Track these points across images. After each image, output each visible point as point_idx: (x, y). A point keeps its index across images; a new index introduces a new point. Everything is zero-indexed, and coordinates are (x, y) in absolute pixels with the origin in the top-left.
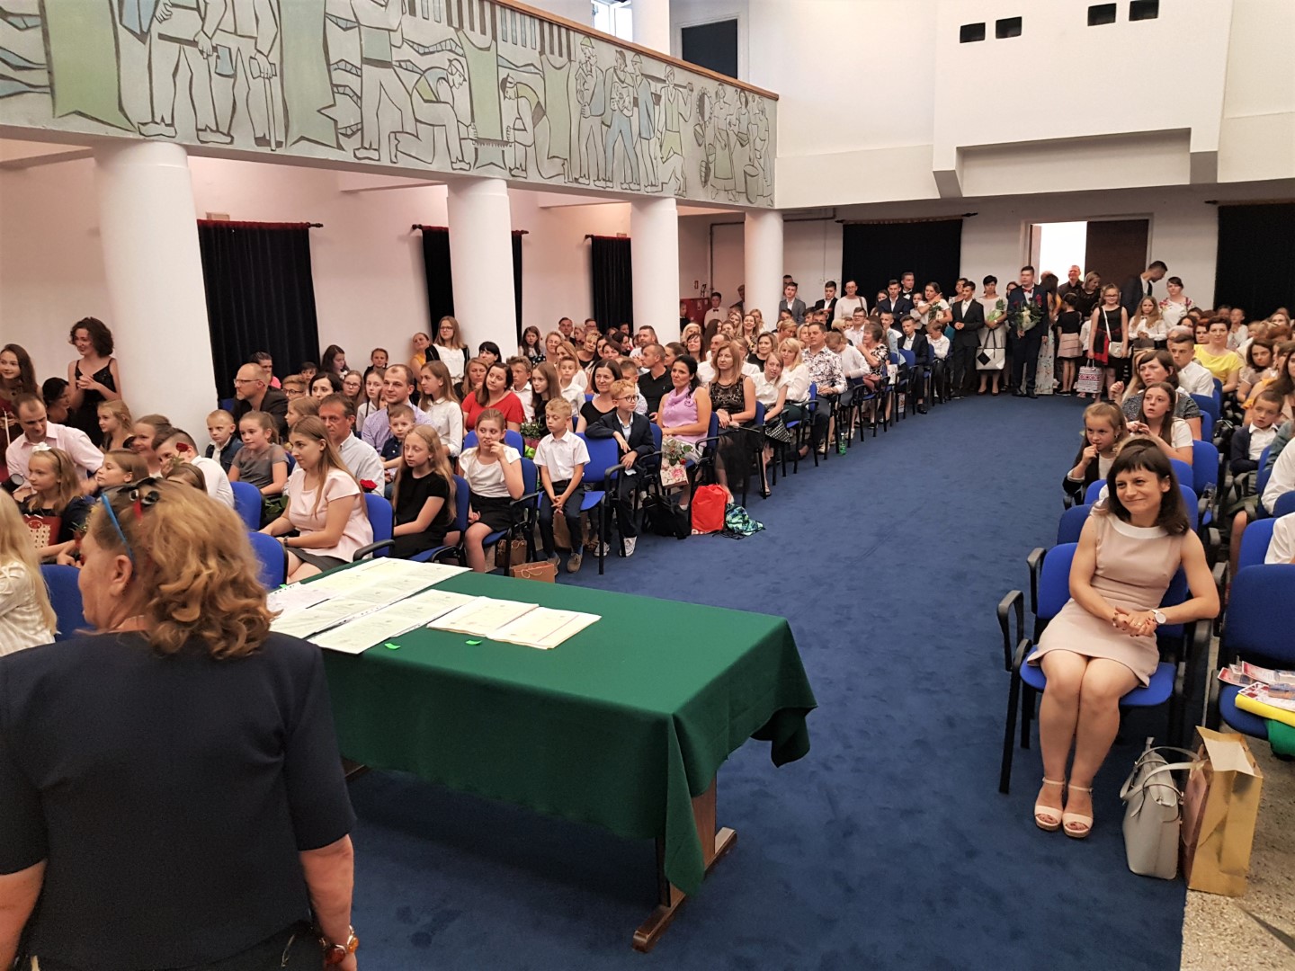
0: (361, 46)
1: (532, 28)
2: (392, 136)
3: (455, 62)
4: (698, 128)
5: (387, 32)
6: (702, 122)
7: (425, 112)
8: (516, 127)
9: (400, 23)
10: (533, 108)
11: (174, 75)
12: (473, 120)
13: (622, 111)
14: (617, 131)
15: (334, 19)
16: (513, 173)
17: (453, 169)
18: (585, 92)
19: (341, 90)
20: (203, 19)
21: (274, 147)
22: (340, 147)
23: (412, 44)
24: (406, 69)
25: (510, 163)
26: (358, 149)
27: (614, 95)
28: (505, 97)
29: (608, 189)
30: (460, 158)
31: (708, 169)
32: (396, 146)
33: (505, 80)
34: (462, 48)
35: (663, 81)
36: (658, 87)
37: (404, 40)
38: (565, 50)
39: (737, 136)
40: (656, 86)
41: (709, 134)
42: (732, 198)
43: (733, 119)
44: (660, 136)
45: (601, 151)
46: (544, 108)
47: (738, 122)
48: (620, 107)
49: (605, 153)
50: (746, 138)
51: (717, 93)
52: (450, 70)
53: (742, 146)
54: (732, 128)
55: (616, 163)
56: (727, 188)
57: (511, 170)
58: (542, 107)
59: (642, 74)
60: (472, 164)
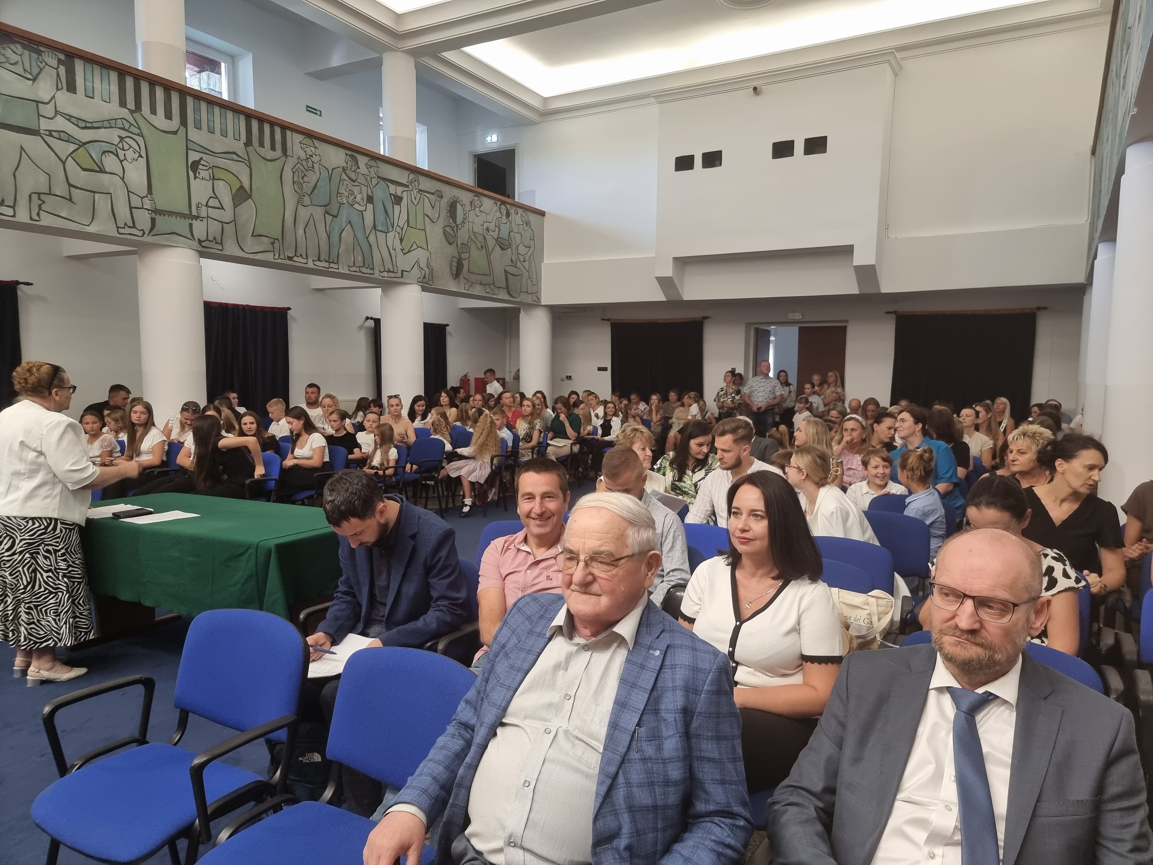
1: (234, 122)
2: (35, 196)
3: (126, 140)
4: (448, 229)
5: (35, 103)
6: (453, 225)
7: (80, 177)
8: (209, 204)
9: (53, 97)
10: (234, 192)
13: (352, 205)
16: (203, 244)
17: (119, 233)
18: (304, 185)
23: (69, 118)
24: (60, 139)
27: (342, 190)
28: (195, 178)
29: (330, 270)
30: (130, 225)
32: (40, 205)
34: (139, 128)
35: (407, 186)
36: (399, 190)
37: (57, 112)
38: (278, 146)
39: (496, 240)
40: (392, 189)
41: (463, 235)
42: (490, 291)
43: (492, 226)
44: (400, 231)
45: (323, 236)
46: (249, 192)
47: (497, 229)
48: (350, 202)
49: (329, 238)
50: (507, 243)
51: (471, 202)
52: (120, 145)
53: (503, 249)
54: (491, 233)
55: (343, 247)
56: (484, 283)
57: (200, 241)
58: (246, 191)
59: (379, 177)
60: (147, 232)
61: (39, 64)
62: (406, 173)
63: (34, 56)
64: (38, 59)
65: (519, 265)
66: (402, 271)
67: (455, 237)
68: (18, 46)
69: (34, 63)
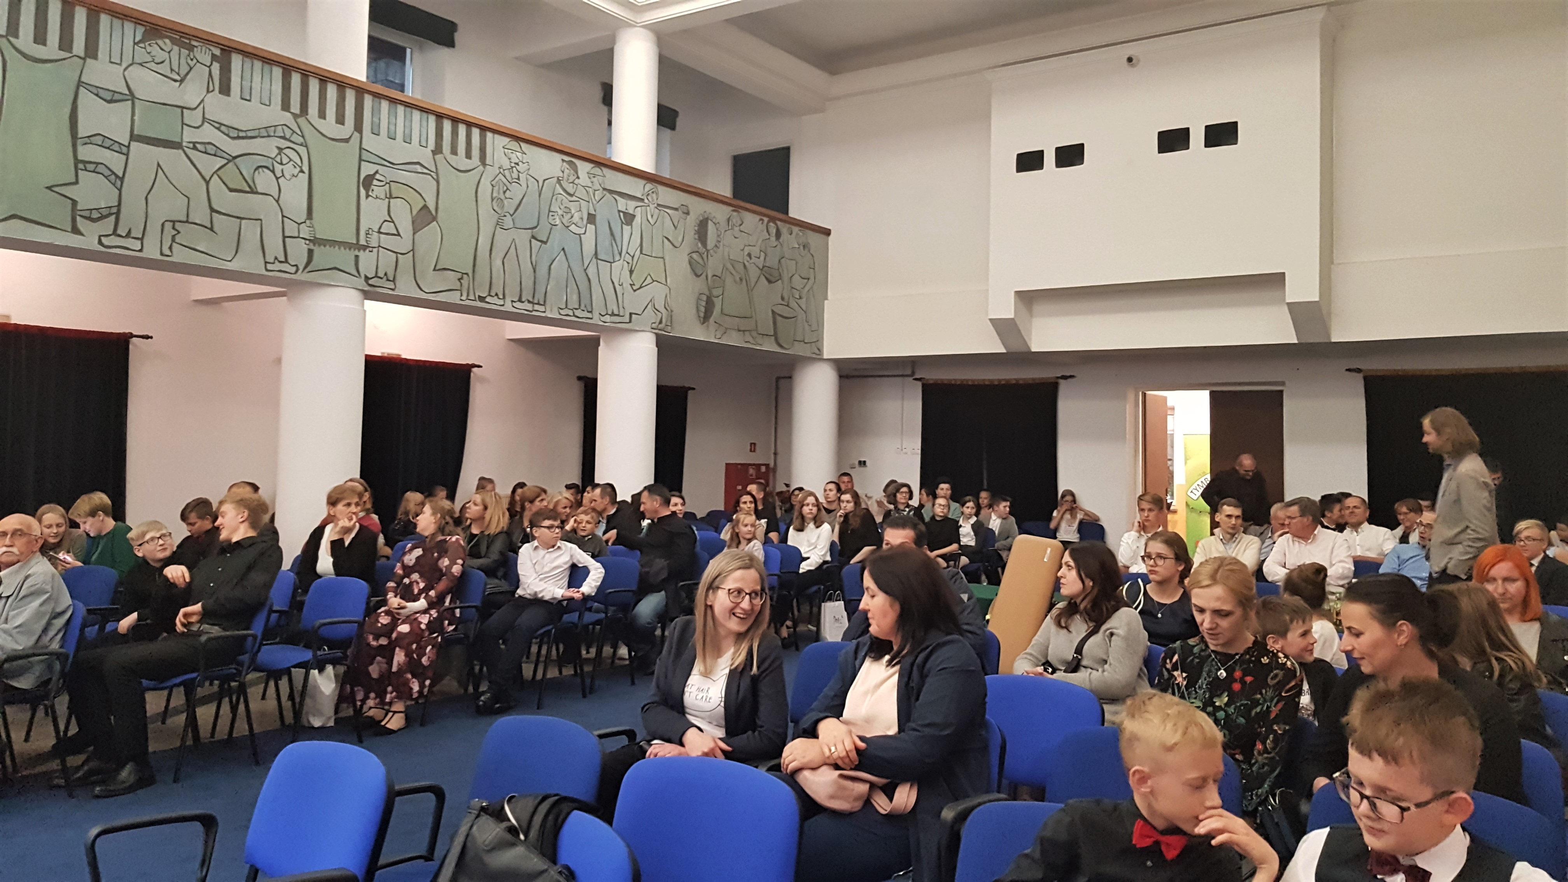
1: (422, 124)
2: (168, 226)
4: (695, 256)
8: (382, 230)
9: (203, 100)
10: (415, 213)
13: (567, 227)
15: (92, 89)
16: (371, 282)
18: (506, 202)
19: (91, 167)
22: (76, 231)
23: (219, 126)
24: (206, 153)
28: (368, 196)
31: (710, 302)
32: (174, 236)
34: (303, 137)
35: (642, 200)
36: (631, 206)
38: (476, 152)
39: (762, 270)
40: (622, 204)
41: (714, 265)
42: (751, 340)
43: (755, 251)
44: (630, 261)
45: (527, 267)
46: (434, 212)
47: (763, 254)
48: (564, 222)
49: (535, 271)
50: (776, 273)
51: (728, 220)
52: (278, 159)
53: (770, 282)
54: (754, 260)
55: (552, 283)
56: (742, 329)
57: (367, 278)
58: (430, 212)
59: (604, 189)
60: (301, 268)
61: (190, 61)
62: (642, 182)
64: (189, 55)
65: (793, 304)
66: (631, 314)
67: (705, 266)
69: (183, 61)
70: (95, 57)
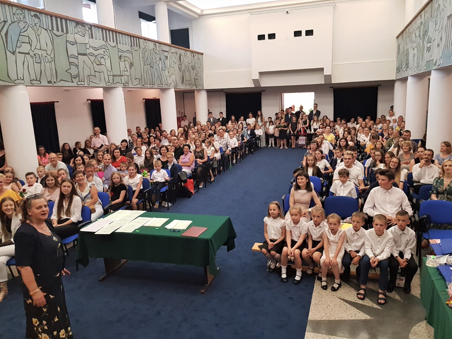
0: (77, 49)
1: (128, 39)
2: (88, 76)
3: (105, 52)
4: (179, 66)
5: (85, 44)
6: (181, 64)
7: (97, 68)
9: (89, 41)
10: (129, 64)
11: (23, 64)
12: (112, 70)
13: (156, 62)
14: (155, 69)
15: (69, 42)
17: (106, 85)
18: (145, 57)
19: (72, 64)
20: (31, 46)
21: (53, 84)
22: (73, 82)
23: (93, 48)
24: (91, 55)
25: (123, 82)
26: (78, 82)
27: (154, 58)
28: (121, 61)
29: (153, 87)
30: (108, 82)
31: (183, 78)
32: (89, 80)
33: (121, 56)
34: (107, 47)
35: (168, 52)
36: (167, 54)
37: (90, 46)
38: (138, 45)
39: (191, 67)
40: (166, 54)
41: (183, 67)
42: (191, 87)
43: (190, 62)
44: (168, 69)
46: (133, 64)
49: (152, 76)
50: (194, 67)
51: (184, 54)
52: (104, 55)
53: (193, 70)
54: (190, 64)
55: (155, 79)
56: (189, 84)
57: (124, 84)
59: (162, 50)
60: (112, 83)
62: (168, 47)
63: (84, 28)
65: (198, 75)
66: (170, 84)
67: (181, 68)
68: (80, 25)
69: (84, 31)
70: (68, 33)
